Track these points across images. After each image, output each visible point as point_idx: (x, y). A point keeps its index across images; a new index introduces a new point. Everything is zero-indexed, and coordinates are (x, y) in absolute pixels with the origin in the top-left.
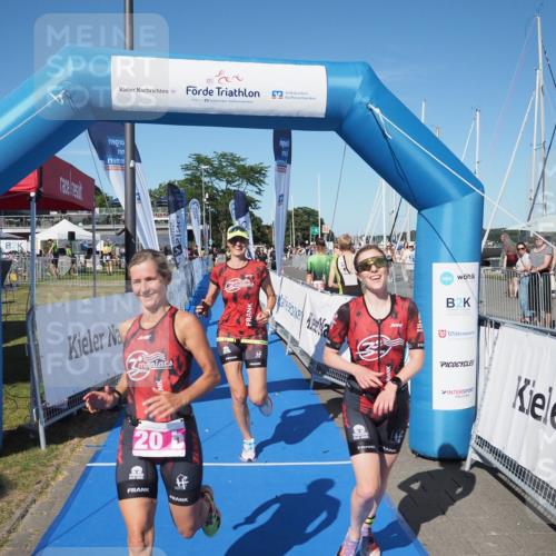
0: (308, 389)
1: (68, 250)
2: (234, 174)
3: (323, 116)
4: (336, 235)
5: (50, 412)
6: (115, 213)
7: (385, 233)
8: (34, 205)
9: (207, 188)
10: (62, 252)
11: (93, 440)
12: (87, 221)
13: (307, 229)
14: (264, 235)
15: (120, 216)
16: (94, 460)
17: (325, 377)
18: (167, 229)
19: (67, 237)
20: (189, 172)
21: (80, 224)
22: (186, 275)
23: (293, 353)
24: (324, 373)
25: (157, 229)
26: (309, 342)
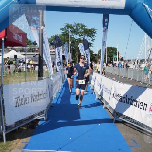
0: (113, 123)
1: (14, 62)
2: (82, 32)
3: (123, 8)
4: (125, 59)
5: (8, 128)
6: (33, 48)
7: (146, 58)
8: (3, 44)
9: (71, 38)
10: (12, 63)
11: (25, 140)
12: (22, 51)
13: (112, 56)
14: (94, 58)
15: (35, 49)
16: (25, 148)
17: (120, 118)
18: (54, 55)
19: (14, 57)
20: (64, 31)
21: (19, 52)
22: (62, 74)
23: (106, 108)
24: (119, 117)
25: (51, 55)
26: (113, 103)
